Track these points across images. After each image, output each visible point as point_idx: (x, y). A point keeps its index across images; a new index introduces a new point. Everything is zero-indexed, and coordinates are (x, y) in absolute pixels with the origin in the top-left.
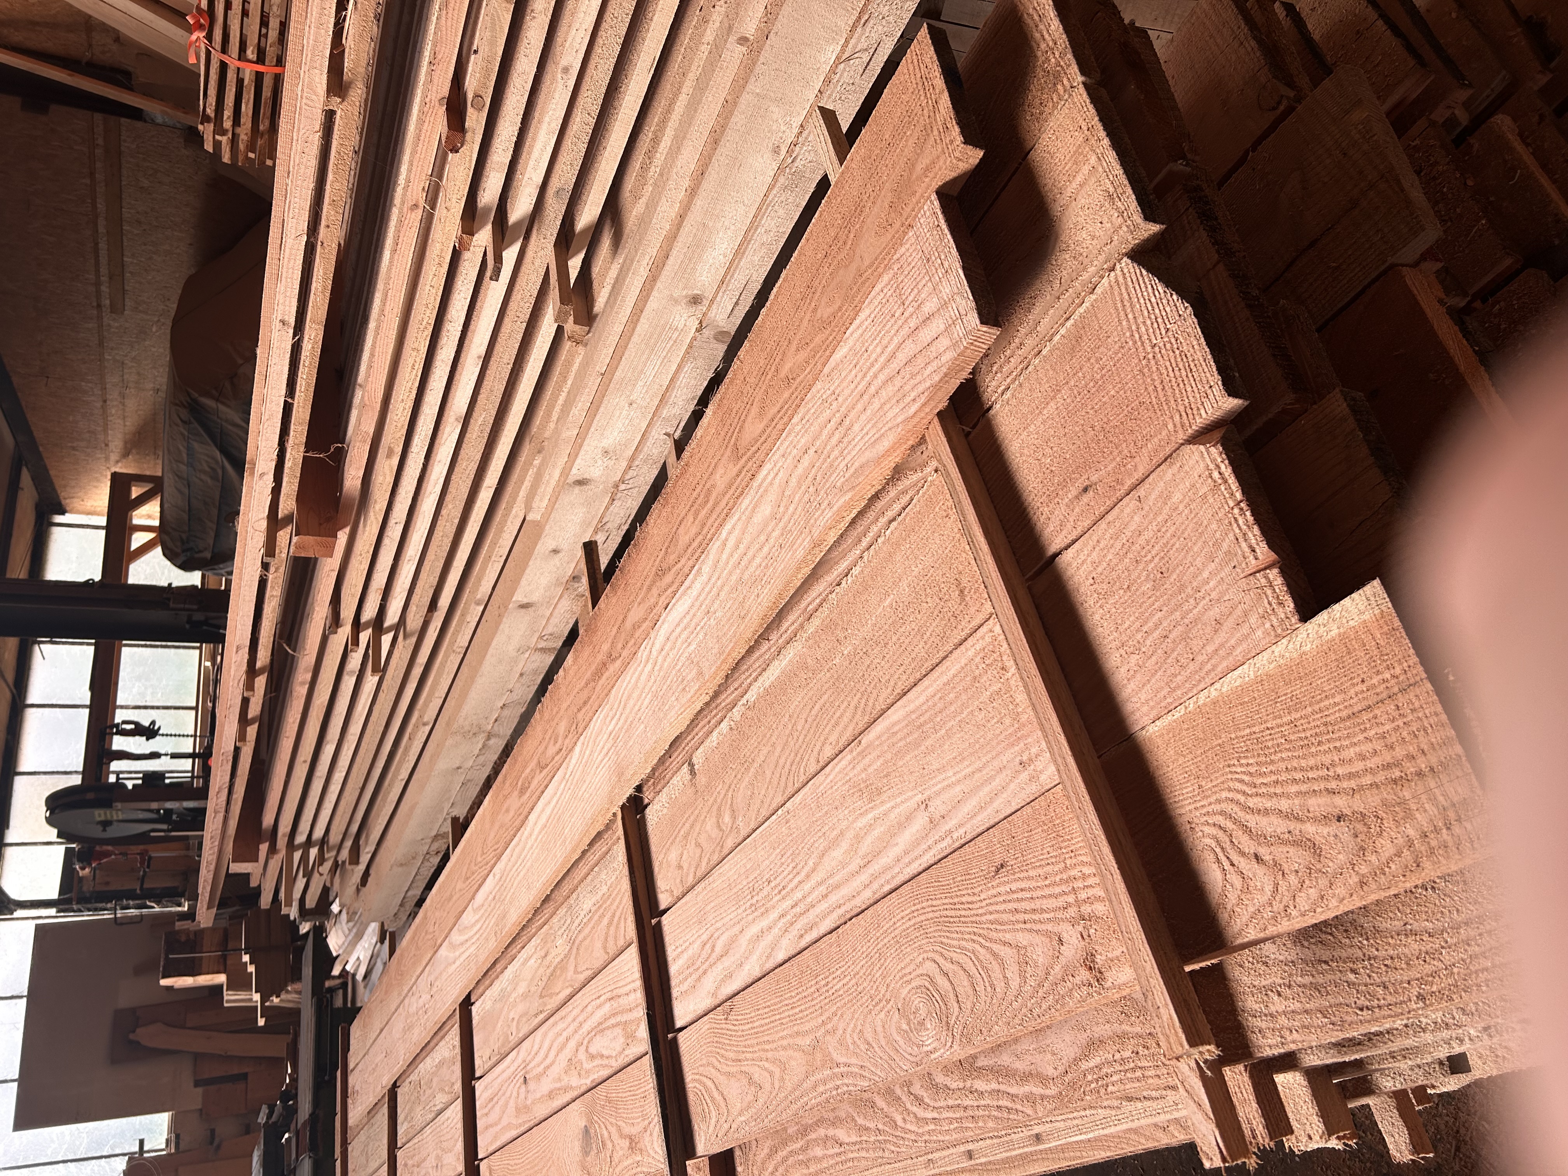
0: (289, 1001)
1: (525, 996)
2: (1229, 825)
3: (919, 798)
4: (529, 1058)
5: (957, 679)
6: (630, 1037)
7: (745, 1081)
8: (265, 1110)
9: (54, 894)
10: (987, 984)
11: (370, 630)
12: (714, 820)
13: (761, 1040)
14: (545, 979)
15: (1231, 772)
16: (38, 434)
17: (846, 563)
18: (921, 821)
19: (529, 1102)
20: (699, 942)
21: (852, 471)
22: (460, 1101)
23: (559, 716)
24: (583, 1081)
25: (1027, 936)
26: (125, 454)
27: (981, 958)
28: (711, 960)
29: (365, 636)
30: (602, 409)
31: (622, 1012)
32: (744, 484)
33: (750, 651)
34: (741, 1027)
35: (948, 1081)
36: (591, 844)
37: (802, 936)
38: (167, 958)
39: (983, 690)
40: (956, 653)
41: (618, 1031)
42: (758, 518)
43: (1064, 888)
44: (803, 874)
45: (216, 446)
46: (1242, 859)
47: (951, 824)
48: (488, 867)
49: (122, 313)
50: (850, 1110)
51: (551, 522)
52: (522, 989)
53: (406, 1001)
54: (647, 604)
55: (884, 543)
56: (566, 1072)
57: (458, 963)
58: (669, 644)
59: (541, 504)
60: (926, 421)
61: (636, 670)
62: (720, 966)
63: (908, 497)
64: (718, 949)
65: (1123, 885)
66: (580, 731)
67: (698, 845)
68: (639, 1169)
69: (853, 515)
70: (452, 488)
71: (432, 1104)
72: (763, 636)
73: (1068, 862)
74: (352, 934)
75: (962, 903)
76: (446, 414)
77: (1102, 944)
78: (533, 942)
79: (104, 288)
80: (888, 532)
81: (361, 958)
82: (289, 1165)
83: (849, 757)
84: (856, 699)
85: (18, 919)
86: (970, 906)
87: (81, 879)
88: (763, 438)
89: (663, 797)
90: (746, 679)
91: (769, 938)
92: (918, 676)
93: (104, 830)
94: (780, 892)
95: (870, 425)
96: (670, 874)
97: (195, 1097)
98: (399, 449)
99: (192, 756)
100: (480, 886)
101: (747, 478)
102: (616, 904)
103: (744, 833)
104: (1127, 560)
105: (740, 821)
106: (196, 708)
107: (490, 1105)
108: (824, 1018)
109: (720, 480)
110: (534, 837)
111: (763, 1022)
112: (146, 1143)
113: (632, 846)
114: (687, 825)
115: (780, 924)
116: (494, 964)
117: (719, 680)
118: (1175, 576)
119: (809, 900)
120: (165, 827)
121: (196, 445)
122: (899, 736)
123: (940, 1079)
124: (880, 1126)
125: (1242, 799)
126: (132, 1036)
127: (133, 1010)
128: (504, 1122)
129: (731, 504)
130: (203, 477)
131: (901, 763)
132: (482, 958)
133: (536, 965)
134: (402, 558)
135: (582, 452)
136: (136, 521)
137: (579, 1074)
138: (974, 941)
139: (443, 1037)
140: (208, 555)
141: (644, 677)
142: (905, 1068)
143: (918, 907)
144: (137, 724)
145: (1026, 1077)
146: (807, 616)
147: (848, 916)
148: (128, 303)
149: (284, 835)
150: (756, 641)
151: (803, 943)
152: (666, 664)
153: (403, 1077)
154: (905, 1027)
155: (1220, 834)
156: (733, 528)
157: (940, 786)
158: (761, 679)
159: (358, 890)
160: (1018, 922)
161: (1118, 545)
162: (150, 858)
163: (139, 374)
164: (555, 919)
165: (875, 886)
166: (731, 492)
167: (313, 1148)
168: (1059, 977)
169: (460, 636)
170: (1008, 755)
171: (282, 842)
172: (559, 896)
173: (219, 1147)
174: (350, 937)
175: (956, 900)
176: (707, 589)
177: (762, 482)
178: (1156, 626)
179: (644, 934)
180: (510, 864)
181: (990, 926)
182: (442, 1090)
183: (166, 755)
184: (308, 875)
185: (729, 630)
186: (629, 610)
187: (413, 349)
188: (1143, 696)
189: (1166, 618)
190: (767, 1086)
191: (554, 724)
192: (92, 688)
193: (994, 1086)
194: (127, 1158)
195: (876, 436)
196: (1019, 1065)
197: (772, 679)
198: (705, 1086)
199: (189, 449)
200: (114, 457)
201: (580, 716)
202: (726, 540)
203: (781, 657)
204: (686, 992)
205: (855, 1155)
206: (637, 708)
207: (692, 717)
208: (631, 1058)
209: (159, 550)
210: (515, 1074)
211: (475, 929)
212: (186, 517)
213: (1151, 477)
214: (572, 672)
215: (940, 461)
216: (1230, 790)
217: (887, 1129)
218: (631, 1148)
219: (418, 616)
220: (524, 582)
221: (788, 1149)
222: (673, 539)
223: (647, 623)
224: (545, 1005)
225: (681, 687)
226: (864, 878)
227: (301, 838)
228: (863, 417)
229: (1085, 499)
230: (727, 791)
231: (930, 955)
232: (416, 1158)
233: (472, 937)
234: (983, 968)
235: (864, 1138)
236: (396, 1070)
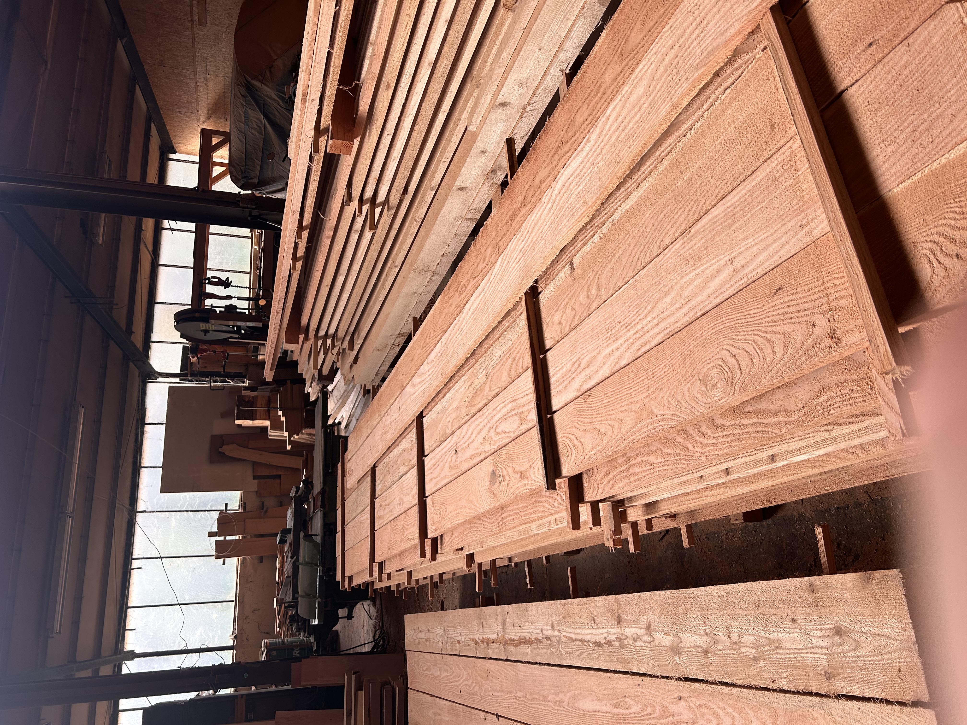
0: (303, 439)
1: (457, 408)
2: (941, 239)
3: (729, 257)
4: (459, 440)
5: (763, 182)
6: (523, 420)
7: (595, 433)
8: (294, 489)
9: (178, 371)
10: (761, 357)
11: (368, 205)
12: (585, 293)
13: (608, 409)
14: (470, 397)
15: (947, 208)
16: (160, 102)
17: (691, 122)
18: (728, 270)
19: (458, 463)
20: (571, 363)
21: (705, 54)
22: (416, 468)
23: (487, 245)
24: (493, 447)
25: (792, 326)
26: (208, 118)
27: (759, 343)
28: (578, 371)
29: (365, 208)
30: (522, 53)
31: (518, 408)
32: (625, 77)
33: (618, 187)
34: (595, 405)
35: (725, 422)
36: (504, 318)
37: (639, 349)
38: (238, 409)
39: (780, 186)
40: (763, 167)
41: (516, 417)
42: (633, 98)
43: (821, 295)
44: (643, 315)
45: (261, 113)
46: (947, 259)
47: (747, 270)
48: (438, 339)
49: (206, 25)
50: (659, 446)
51: (483, 132)
52: (455, 405)
53: (384, 419)
54: (551, 166)
55: (719, 104)
56: (481, 444)
57: (417, 394)
58: (564, 189)
59: (477, 120)
60: (762, 14)
61: (540, 208)
62: (583, 374)
63: (740, 71)
64: (583, 365)
65: (864, 280)
66: (501, 251)
67: (573, 309)
68: (525, 488)
69: (701, 86)
70: (422, 112)
71: (397, 473)
72: (629, 176)
73: (825, 279)
74: (339, 403)
75: (750, 314)
76: (422, 62)
77: (842, 323)
78: (463, 379)
79: (195, 9)
80: (723, 97)
81: (344, 416)
82: (309, 515)
83: (682, 242)
84: (690, 206)
85: (159, 382)
86: (755, 315)
87: (192, 363)
88: (642, 44)
89: (552, 286)
90: (613, 207)
91: (617, 354)
92: (735, 184)
93: (205, 335)
94: (626, 327)
95: (722, 21)
96: (553, 329)
97: (254, 485)
98: (393, 85)
99: (248, 299)
100: (432, 350)
101: (628, 73)
102: (517, 350)
103: (604, 298)
104: (895, 86)
105: (602, 292)
106: (250, 273)
107: (433, 468)
108: (650, 392)
109: (608, 78)
110: (468, 317)
111: (609, 400)
112: (228, 505)
113: (530, 314)
114: (567, 299)
115: (625, 345)
116: (438, 393)
117: (597, 207)
118: (927, 91)
119: (646, 329)
120: (237, 336)
121: (249, 110)
122: (717, 223)
123: (720, 421)
124: (678, 452)
125: (952, 222)
126: (220, 450)
127: (221, 436)
128: (442, 475)
129: (615, 91)
130: (254, 132)
131: (717, 239)
132: (432, 388)
133: (465, 391)
134: (389, 159)
135: (506, 83)
136: (215, 160)
137: (490, 444)
138: (755, 335)
139: (405, 437)
140: (256, 181)
141: (545, 212)
142: (701, 411)
143: (720, 321)
144: (219, 278)
145: (776, 413)
146: (659, 160)
147: (671, 334)
148: (209, 19)
149: (313, 330)
150: (624, 179)
151: (640, 353)
152: (561, 201)
153: (380, 461)
154: (703, 389)
155: (934, 247)
156: (615, 107)
157: (742, 249)
158: (624, 205)
159: (351, 366)
160: (786, 319)
161: (890, 77)
162: (228, 354)
163: (215, 66)
164: (478, 364)
165: (692, 314)
166: (615, 84)
167: (323, 506)
168: (810, 346)
169: (419, 211)
170: (793, 222)
171: (312, 334)
172: (480, 352)
173: (266, 511)
174: (338, 405)
175: (746, 313)
176: (593, 150)
177: (638, 74)
178: (909, 125)
179: (536, 363)
180: (452, 335)
181: (767, 324)
182: (404, 464)
183: (235, 297)
184: (326, 353)
185: (607, 172)
186: (538, 172)
187: (407, 15)
188: (893, 171)
189: (916, 119)
190: (610, 433)
191: (483, 251)
192: (194, 256)
193: (755, 420)
194: (219, 512)
195: (726, 27)
196: (772, 407)
197: (631, 203)
198: (570, 439)
199: (246, 113)
200: (202, 119)
201: (501, 243)
202: (610, 115)
203: (639, 188)
204: (560, 391)
205: (660, 469)
206: (540, 231)
207: (576, 232)
208: (523, 431)
209: (228, 177)
210: (449, 450)
211: (428, 374)
212: (244, 156)
213: (919, 29)
214: (496, 218)
215: (769, 39)
216: (945, 218)
217: (682, 453)
218: (521, 477)
219: (397, 196)
220: (462, 172)
221: (617, 471)
222: (572, 122)
223: (550, 178)
224: (470, 411)
225: (571, 213)
226: (685, 310)
227: (322, 333)
228: (717, 16)
229: (870, 51)
230: (595, 275)
231: (725, 347)
232: (387, 501)
233: (426, 378)
234: (759, 348)
235: (667, 459)
236: (377, 456)
